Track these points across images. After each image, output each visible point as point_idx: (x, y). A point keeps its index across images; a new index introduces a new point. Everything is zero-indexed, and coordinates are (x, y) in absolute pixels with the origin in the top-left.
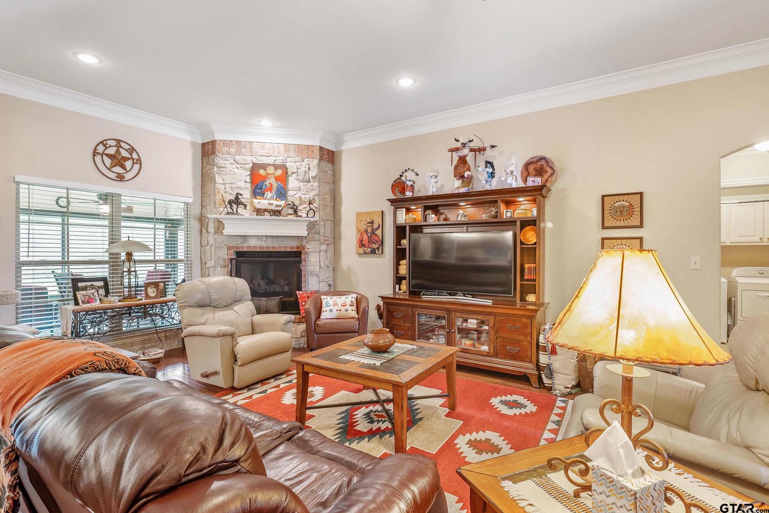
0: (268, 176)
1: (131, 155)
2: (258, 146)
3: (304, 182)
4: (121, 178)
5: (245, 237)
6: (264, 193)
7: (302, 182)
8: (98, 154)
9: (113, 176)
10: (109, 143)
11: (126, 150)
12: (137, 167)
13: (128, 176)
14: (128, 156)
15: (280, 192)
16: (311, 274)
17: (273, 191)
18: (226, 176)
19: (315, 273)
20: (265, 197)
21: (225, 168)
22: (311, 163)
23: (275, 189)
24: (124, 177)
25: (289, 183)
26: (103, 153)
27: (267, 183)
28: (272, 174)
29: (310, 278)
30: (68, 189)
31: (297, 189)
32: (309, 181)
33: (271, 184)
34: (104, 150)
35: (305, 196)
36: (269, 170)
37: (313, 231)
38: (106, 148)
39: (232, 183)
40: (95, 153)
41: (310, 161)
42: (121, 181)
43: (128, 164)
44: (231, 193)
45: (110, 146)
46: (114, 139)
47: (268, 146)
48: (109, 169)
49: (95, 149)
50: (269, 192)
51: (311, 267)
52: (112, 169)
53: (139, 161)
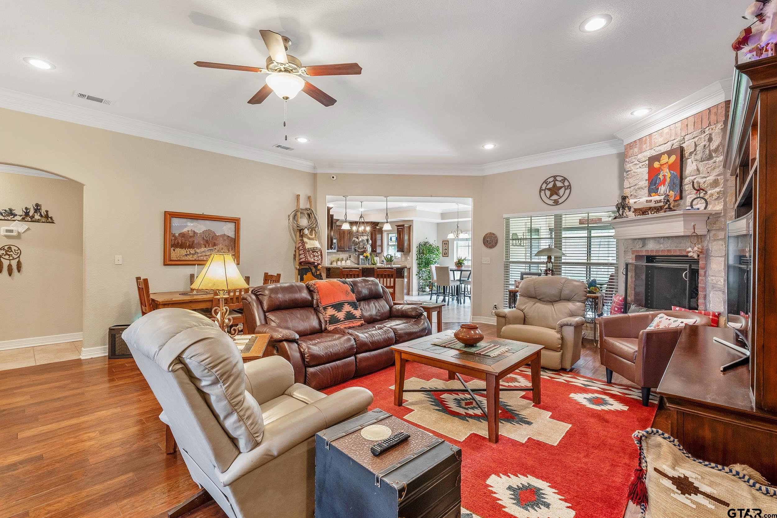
0: (662, 168)
1: (563, 183)
2: (657, 136)
3: (704, 161)
4: (556, 203)
5: (644, 240)
6: (658, 189)
7: (702, 161)
8: (543, 190)
9: (551, 202)
10: (548, 180)
11: (560, 181)
12: (568, 192)
13: (560, 201)
14: (562, 185)
15: (674, 183)
16: (713, 287)
17: (667, 183)
18: (632, 178)
19: (719, 286)
20: (659, 193)
21: (631, 171)
22: (713, 131)
23: (668, 180)
24: (558, 202)
25: (687, 168)
26: (546, 189)
27: (661, 176)
28: (666, 163)
29: (712, 293)
30: (531, 217)
31: (695, 173)
32: (710, 157)
33: (664, 176)
34: (546, 187)
35: (704, 180)
36: (663, 160)
37: (716, 227)
38: (547, 184)
39: (636, 185)
40: (541, 190)
41: (712, 129)
42: (557, 205)
43: (561, 192)
44: (635, 196)
45: (550, 182)
46: (552, 177)
47: (666, 130)
48: (549, 198)
49: (541, 187)
50: (662, 186)
51: (713, 278)
52: (551, 198)
53: (569, 187)
